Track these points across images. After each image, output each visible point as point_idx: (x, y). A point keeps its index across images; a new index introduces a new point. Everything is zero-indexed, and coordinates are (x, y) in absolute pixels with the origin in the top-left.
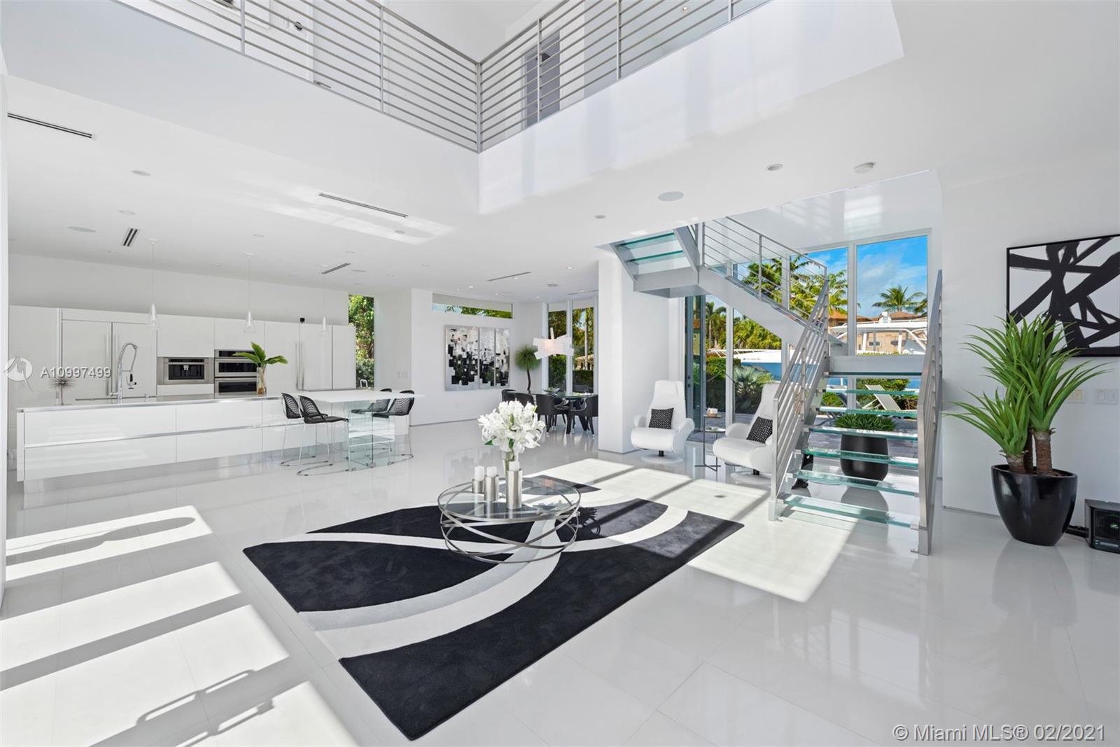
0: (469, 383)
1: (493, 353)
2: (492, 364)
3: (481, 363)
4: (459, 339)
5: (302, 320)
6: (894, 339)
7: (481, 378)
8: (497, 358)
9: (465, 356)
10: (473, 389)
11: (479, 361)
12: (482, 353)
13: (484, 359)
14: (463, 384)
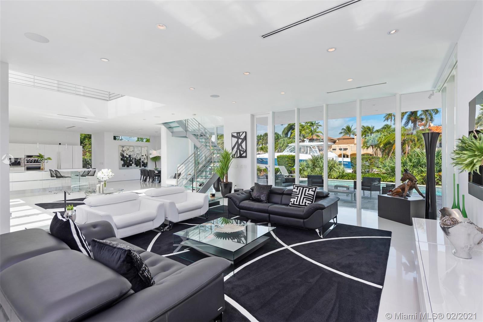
0: (130, 166)
1: (140, 155)
2: (140, 159)
3: (135, 159)
4: (125, 150)
5: (60, 144)
6: (340, 148)
7: (135, 164)
8: (142, 157)
9: (128, 156)
10: (131, 168)
11: (134, 158)
12: (136, 155)
13: (136, 157)
14: (127, 167)
